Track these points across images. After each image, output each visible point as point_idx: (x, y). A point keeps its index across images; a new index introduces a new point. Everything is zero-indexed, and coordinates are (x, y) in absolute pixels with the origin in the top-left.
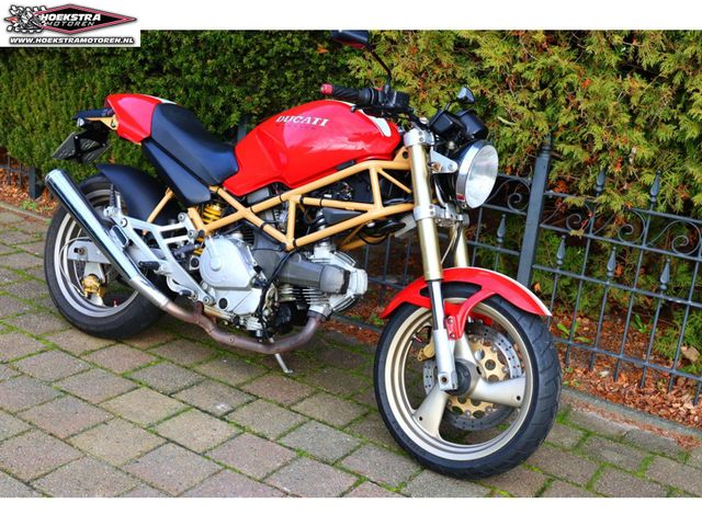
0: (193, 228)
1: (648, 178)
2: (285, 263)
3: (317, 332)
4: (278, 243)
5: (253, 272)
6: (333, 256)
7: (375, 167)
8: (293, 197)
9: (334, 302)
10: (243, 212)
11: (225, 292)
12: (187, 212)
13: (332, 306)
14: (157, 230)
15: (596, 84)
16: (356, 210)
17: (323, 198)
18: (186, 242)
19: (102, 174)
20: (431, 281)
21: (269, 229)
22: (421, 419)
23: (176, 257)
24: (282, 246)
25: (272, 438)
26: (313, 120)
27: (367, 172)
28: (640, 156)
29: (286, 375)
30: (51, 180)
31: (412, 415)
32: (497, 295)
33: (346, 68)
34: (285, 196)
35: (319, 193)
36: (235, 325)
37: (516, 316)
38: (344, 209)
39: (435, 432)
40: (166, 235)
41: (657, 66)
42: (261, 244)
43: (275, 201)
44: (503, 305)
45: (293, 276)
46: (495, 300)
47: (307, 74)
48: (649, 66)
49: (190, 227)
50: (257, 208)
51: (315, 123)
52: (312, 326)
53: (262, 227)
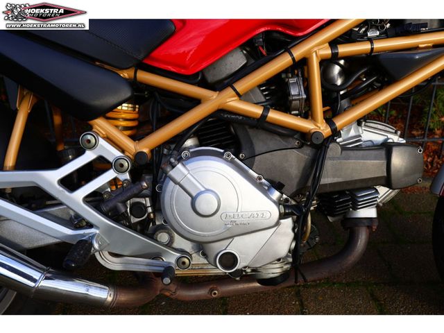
0: (118, 154)
5: (276, 194)
8: (316, 48)
10: (212, 101)
11: (225, 243)
12: (90, 128)
13: (379, 201)
14: (50, 179)
21: (274, 115)
24: (304, 137)
34: (298, 52)
40: (71, 183)
43: (283, 61)
49: (112, 153)
50: (243, 85)
53: (264, 116)
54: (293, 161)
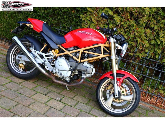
1: (147, 51)
2: (77, 66)
3: (83, 82)
4: (76, 61)
5: (70, 67)
6: (88, 65)
7: (102, 46)
8: (81, 50)
9: (88, 75)
10: (67, 52)
11: (62, 71)
12: (51, 51)
13: (87, 76)
14: (44, 55)
15: (139, 30)
16: (97, 55)
17: (89, 51)
18: (51, 58)
19: (26, 38)
20: (114, 73)
21: (74, 57)
22: (107, 103)
23: (49, 62)
25: (73, 107)
26: (88, 33)
27: (100, 47)
28: (146, 46)
29: (68, 90)
30: (14, 39)
31: (105, 102)
32: (129, 77)
33: (79, 17)
34: (79, 50)
35: (88, 50)
36: (62, 79)
37: (132, 82)
38: (94, 55)
39: (110, 106)
40: (46, 56)
41: (154, 28)
42: (71, 60)
43: (76, 51)
44: (130, 79)
45: (79, 69)
46: (128, 78)
47: (69, 17)
48: (152, 27)
49: (52, 54)
50: (71, 52)
51: (89, 34)
52: (82, 80)
53: (72, 57)
54: (74, 64)
